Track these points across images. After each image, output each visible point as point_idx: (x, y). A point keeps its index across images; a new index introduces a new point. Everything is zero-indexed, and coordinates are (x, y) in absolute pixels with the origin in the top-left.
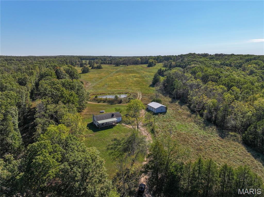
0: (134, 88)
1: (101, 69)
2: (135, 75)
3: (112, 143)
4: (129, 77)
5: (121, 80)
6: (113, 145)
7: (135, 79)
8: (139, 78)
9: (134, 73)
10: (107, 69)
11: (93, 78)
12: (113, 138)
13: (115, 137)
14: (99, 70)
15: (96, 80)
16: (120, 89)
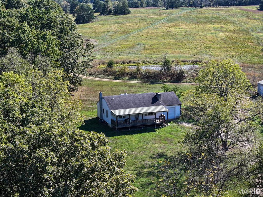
0: (218, 52)
1: (127, 15)
2: (222, 27)
3: (151, 162)
4: (205, 30)
5: (182, 37)
6: (153, 166)
7: (221, 34)
8: (234, 32)
9: (220, 23)
10: (142, 15)
11: (104, 32)
12: (153, 153)
13: (160, 151)
14: (120, 17)
15: (111, 36)
16: (179, 53)
